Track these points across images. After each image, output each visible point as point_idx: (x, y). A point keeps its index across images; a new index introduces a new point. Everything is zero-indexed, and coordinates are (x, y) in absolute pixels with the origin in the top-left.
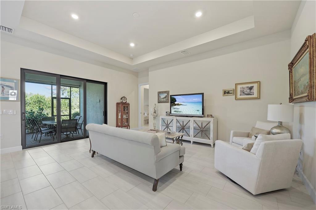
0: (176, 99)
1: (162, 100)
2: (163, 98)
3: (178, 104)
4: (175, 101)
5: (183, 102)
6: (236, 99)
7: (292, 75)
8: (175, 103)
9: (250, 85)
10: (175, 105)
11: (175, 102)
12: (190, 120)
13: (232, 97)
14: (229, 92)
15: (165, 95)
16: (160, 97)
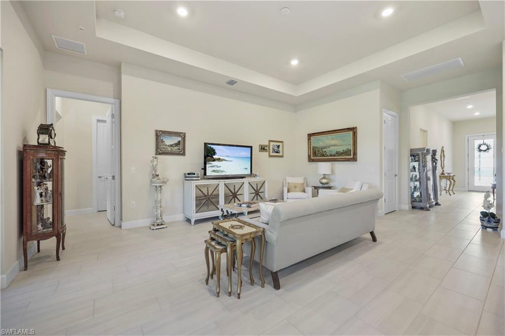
0: (216, 151)
1: (169, 149)
2: (171, 146)
3: (219, 160)
4: (215, 153)
5: (227, 156)
6: (270, 156)
7: (310, 142)
8: (214, 157)
9: (278, 144)
10: (214, 160)
11: (214, 155)
12: (244, 183)
13: (266, 154)
14: (264, 148)
15: (176, 139)
16: (163, 141)
